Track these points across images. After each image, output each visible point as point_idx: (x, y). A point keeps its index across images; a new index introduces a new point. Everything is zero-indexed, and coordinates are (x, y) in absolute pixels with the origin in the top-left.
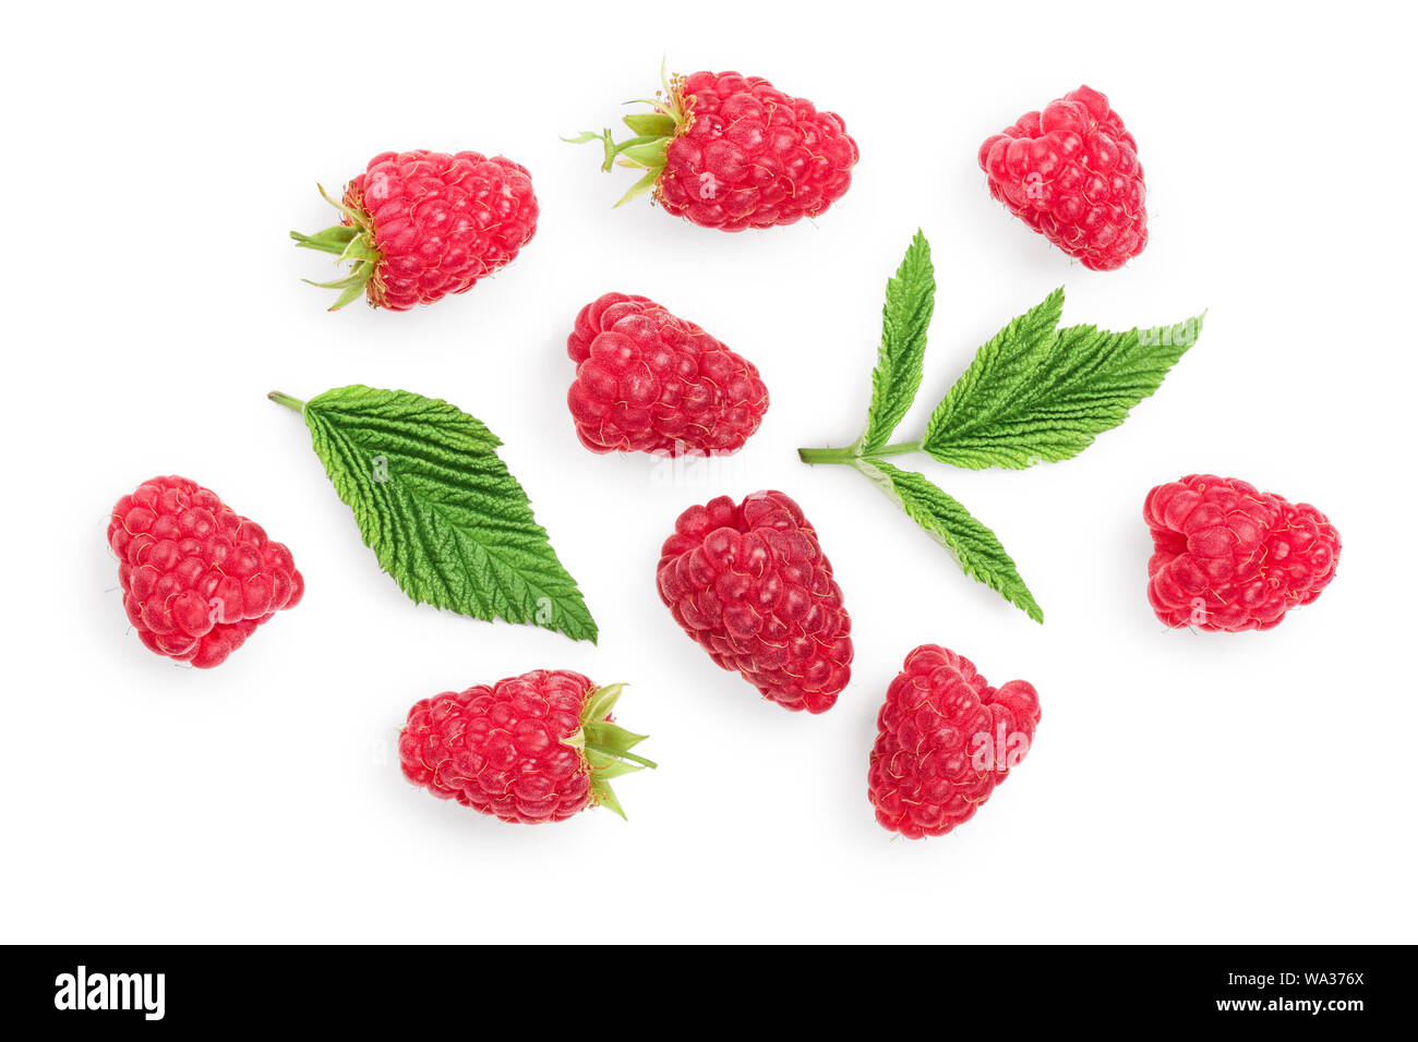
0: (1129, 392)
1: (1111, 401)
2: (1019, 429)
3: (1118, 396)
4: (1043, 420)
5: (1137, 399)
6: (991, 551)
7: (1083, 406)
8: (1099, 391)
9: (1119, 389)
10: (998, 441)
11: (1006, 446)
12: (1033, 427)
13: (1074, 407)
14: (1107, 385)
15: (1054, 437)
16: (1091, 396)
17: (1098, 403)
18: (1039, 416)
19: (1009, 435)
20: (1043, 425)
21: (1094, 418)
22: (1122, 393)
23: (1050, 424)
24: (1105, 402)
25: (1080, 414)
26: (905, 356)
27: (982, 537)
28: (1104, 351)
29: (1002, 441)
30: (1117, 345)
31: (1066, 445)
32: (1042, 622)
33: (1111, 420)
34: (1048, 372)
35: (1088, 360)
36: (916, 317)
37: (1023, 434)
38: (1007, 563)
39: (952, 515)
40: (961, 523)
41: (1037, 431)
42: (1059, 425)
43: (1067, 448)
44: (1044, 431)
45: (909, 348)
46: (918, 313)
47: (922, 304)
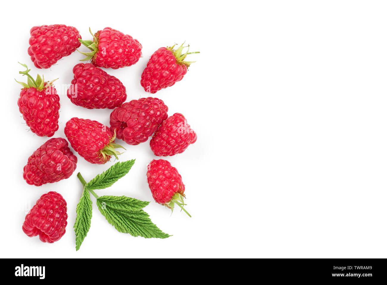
0: (142, 233)
1: (137, 231)
2: (116, 216)
3: (139, 232)
4: (122, 220)
5: (142, 236)
6: (85, 229)
7: (131, 226)
8: (137, 227)
9: (141, 231)
10: (110, 214)
11: (110, 217)
12: (118, 219)
13: (129, 224)
14: (140, 227)
15: (120, 225)
16: (135, 226)
17: (135, 229)
18: (122, 218)
19: (113, 215)
20: (120, 221)
21: (131, 230)
22: (141, 232)
23: (122, 222)
24: (136, 230)
25: (129, 226)
26: (110, 179)
27: (87, 225)
28: (146, 222)
29: (110, 215)
30: (149, 224)
31: (121, 229)
32: (77, 250)
33: (133, 234)
34: (132, 213)
35: (141, 220)
36: (118, 174)
37: (115, 218)
38: (85, 234)
39: (87, 215)
40: (87, 218)
41: (118, 221)
42: (124, 224)
43: (120, 229)
44: (119, 222)
45: (112, 178)
46: (120, 174)
47: (122, 173)
